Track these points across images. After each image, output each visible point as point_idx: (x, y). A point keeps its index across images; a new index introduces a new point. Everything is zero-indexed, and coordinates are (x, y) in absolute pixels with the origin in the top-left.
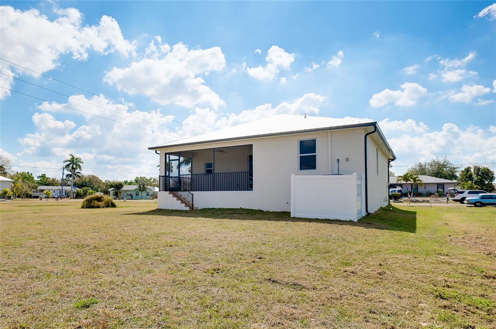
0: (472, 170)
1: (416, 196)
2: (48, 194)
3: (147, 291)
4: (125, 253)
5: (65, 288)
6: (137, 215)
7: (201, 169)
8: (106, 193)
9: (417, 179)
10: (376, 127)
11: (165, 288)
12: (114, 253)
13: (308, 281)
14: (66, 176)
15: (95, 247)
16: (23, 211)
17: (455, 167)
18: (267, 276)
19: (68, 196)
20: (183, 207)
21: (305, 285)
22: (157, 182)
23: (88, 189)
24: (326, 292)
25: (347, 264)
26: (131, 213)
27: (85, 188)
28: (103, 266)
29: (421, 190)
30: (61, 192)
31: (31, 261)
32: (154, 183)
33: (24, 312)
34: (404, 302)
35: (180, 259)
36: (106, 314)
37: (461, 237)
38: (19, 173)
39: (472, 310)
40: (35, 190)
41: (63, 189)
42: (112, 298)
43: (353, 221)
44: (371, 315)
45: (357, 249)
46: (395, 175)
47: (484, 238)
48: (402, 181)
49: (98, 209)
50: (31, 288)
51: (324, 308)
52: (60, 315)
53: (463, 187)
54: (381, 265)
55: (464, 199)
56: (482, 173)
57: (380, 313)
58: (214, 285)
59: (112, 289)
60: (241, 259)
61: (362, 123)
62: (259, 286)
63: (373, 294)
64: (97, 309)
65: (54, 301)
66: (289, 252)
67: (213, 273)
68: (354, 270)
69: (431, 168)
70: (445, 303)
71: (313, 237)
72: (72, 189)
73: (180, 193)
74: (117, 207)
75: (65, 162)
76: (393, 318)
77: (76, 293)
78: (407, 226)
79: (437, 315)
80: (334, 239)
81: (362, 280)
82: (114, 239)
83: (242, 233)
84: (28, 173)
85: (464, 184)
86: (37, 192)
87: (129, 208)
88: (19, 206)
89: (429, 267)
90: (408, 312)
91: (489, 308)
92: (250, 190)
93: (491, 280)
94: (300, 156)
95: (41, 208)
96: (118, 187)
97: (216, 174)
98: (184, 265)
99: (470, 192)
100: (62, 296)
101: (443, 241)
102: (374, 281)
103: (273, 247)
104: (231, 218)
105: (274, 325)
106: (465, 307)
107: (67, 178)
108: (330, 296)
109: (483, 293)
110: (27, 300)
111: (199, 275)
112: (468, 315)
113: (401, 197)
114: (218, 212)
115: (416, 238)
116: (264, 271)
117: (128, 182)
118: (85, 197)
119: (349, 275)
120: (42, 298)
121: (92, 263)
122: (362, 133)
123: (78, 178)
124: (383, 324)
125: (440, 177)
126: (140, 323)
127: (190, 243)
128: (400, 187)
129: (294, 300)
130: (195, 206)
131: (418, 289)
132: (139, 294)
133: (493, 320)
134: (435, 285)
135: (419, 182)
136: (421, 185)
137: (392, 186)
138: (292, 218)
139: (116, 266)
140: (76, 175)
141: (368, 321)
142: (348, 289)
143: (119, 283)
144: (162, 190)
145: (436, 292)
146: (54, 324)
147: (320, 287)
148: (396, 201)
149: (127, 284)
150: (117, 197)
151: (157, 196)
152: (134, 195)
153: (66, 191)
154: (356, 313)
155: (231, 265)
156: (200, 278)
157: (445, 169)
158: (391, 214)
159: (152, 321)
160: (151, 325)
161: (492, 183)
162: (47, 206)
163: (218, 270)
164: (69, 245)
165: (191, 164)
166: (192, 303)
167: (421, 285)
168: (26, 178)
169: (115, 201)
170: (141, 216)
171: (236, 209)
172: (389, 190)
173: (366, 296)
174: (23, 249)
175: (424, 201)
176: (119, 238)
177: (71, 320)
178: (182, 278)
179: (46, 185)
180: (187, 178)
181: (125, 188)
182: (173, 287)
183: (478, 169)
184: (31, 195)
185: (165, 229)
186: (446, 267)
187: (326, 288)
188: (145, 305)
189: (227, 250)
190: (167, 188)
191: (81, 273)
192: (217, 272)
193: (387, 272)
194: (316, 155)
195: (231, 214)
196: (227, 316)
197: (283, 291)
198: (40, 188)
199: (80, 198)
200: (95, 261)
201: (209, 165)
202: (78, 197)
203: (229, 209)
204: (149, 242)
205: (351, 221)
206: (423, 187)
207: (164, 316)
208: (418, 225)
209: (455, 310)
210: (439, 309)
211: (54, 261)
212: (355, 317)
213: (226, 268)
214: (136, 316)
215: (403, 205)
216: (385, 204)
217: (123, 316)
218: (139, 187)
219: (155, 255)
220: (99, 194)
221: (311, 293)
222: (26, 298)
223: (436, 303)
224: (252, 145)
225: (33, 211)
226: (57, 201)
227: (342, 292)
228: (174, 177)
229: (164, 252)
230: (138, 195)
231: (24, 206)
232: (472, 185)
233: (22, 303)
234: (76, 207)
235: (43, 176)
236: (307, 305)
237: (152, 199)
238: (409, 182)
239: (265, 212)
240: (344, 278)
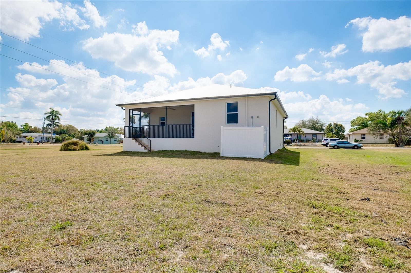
0: (333, 125)
1: (300, 142)
2: (31, 140)
3: (113, 214)
4: (96, 185)
5: (44, 215)
6: (107, 156)
7: (157, 122)
8: (82, 139)
9: (301, 131)
10: (276, 96)
11: (128, 210)
12: (87, 185)
13: (231, 201)
14: (47, 125)
15: (71, 181)
16: (8, 153)
17: (323, 123)
18: (203, 198)
19: (48, 141)
20: (143, 150)
21: (229, 203)
22: (123, 131)
23: (66, 136)
24: (243, 207)
25: (257, 188)
26: (102, 154)
27: (63, 135)
28: (78, 196)
29: (303, 138)
30: (42, 138)
31: (14, 195)
32: (121, 132)
33: (6, 236)
34: (292, 211)
35: (140, 189)
36: (79, 233)
37: (326, 168)
38: (3, 122)
39: (331, 214)
40: (18, 136)
41: (44, 135)
42: (85, 220)
43: (261, 159)
44: (271, 221)
45: (263, 177)
46: (287, 128)
47: (338, 169)
48: (292, 132)
49: (74, 151)
50: (13, 216)
51: (242, 218)
52: (40, 237)
53: (327, 136)
54: (278, 188)
55: (328, 144)
56: (338, 127)
57: (277, 220)
58: (165, 206)
59: (84, 214)
60: (185, 187)
61: (267, 93)
62: (197, 205)
63: (273, 207)
64: (72, 230)
65: (34, 226)
66: (219, 181)
67: (165, 198)
68: (261, 192)
69: (309, 124)
70: (316, 210)
71: (235, 170)
72: (52, 136)
73: (140, 139)
74: (91, 150)
75: (46, 114)
76: (285, 223)
77: (54, 218)
78: (294, 161)
79: (311, 219)
80: (249, 171)
81: (266, 198)
82: (88, 175)
83: (187, 168)
84: (12, 122)
85: (328, 134)
86: (20, 137)
87: (100, 151)
88: (3, 150)
89: (307, 188)
90: (294, 218)
91: (340, 212)
92: (192, 137)
93: (342, 195)
94: (227, 114)
95: (24, 151)
96: (91, 135)
97: (168, 126)
98: (143, 193)
99: (331, 139)
100: (41, 221)
101: (316, 171)
102: (273, 198)
103: (208, 178)
104: (179, 158)
105: (207, 233)
106: (327, 212)
107: (47, 127)
108: (246, 210)
109: (337, 203)
110: (10, 226)
111: (154, 199)
112: (329, 218)
113: (291, 142)
114: (169, 153)
115: (300, 169)
116: (201, 195)
117: (100, 130)
118: (63, 142)
119: (258, 195)
120: (23, 224)
121: (68, 194)
122: (267, 99)
123: (57, 127)
124: (279, 227)
125: (315, 130)
126: (107, 238)
127: (147, 176)
128: (291, 136)
129: (221, 214)
130: (152, 149)
131: (300, 203)
132: (107, 216)
133: (343, 220)
134: (310, 199)
135: (302, 133)
136: (303, 135)
137: (285, 135)
138: (221, 157)
139: (89, 196)
140: (55, 124)
141: (269, 226)
142: (257, 204)
143: (91, 208)
144: (127, 137)
145: (311, 204)
146: (34, 244)
147: (239, 204)
148: (288, 145)
149: (97, 209)
150: (91, 142)
151: (123, 141)
152: (104, 141)
153: (46, 137)
154: (262, 220)
155: (178, 191)
156: (155, 201)
157: (317, 124)
158: (285, 154)
159: (117, 236)
160: (116, 239)
161: (344, 133)
162: (30, 149)
163: (169, 195)
164: (48, 181)
165: (149, 117)
166: (148, 221)
167: (302, 200)
168: (10, 126)
169: (89, 146)
170: (110, 156)
171: (182, 151)
172: (284, 138)
173: (268, 209)
174: (6, 185)
175: (304, 145)
176: (92, 174)
177: (49, 240)
178: (141, 203)
179: (29, 132)
180: (146, 128)
181: (97, 135)
182: (134, 209)
183: (336, 125)
184: (15, 140)
185: (129, 166)
186: (316, 188)
187: (243, 205)
188: (112, 225)
189: (175, 181)
190: (130, 135)
191: (59, 202)
192: (168, 197)
193: (282, 192)
194: (237, 114)
195: (179, 154)
196: (174, 228)
197: (214, 208)
198: (23, 134)
199: (59, 143)
200: (71, 192)
201: (163, 119)
202: (57, 142)
203: (177, 151)
204: (116, 176)
205: (260, 159)
206: (304, 136)
207: (126, 232)
208: (301, 161)
209: (321, 215)
210: (312, 215)
211: (35, 193)
212: (261, 224)
213: (175, 193)
214: (104, 233)
215: (292, 148)
216: (281, 147)
217: (93, 234)
218: (109, 134)
219: (120, 186)
220: (75, 140)
221: (233, 209)
222: (9, 225)
223: (310, 211)
224: (194, 105)
225: (16, 154)
226: (39, 145)
227: (253, 207)
228: (136, 127)
229: (128, 184)
230: (107, 140)
231: (8, 150)
232: (332, 135)
233: (5, 229)
234: (55, 150)
235: (26, 125)
236: (230, 217)
237: (119, 144)
238: (296, 133)
239: (203, 153)
240: (255, 197)
